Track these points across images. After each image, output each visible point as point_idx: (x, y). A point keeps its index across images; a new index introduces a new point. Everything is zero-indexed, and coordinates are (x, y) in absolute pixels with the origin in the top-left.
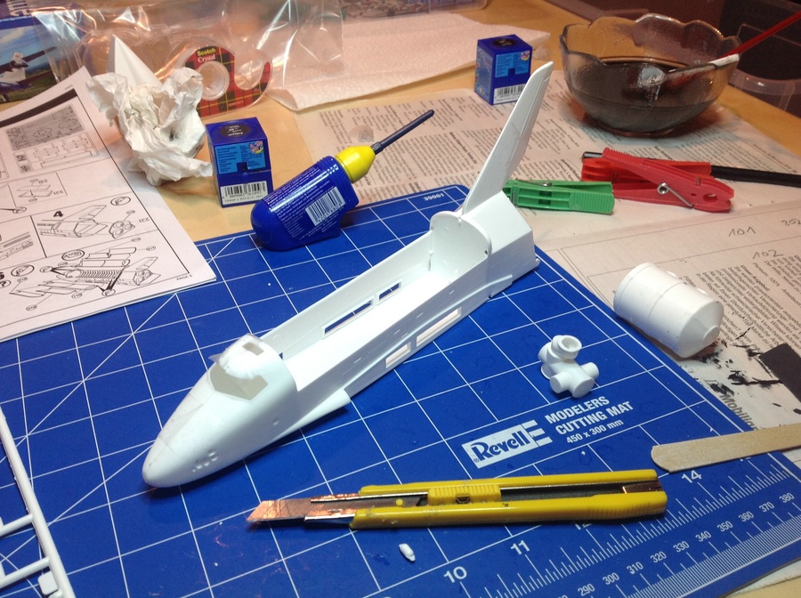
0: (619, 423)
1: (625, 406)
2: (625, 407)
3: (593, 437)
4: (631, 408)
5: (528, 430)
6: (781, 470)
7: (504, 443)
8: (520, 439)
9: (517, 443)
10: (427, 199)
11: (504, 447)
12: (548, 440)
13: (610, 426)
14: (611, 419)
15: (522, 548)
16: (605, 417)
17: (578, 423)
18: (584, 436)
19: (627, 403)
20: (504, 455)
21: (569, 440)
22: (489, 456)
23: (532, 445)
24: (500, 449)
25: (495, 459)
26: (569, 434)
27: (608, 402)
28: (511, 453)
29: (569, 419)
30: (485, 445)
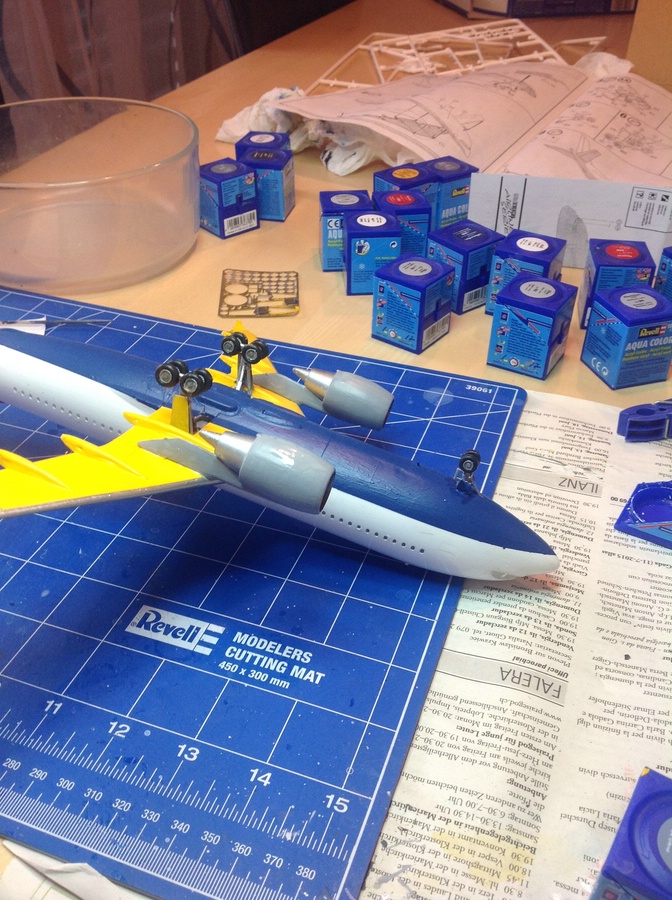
0: (286, 684)
1: (316, 676)
2: (314, 677)
3: (245, 678)
4: (317, 682)
5: (208, 632)
6: (349, 847)
7: (174, 627)
8: (189, 634)
9: (182, 635)
10: (469, 387)
11: (168, 630)
12: (207, 651)
13: (275, 681)
15: (53, 707)
22: (148, 627)
23: (191, 646)
24: (164, 629)
25: (149, 634)
28: (169, 638)
30: (158, 617)
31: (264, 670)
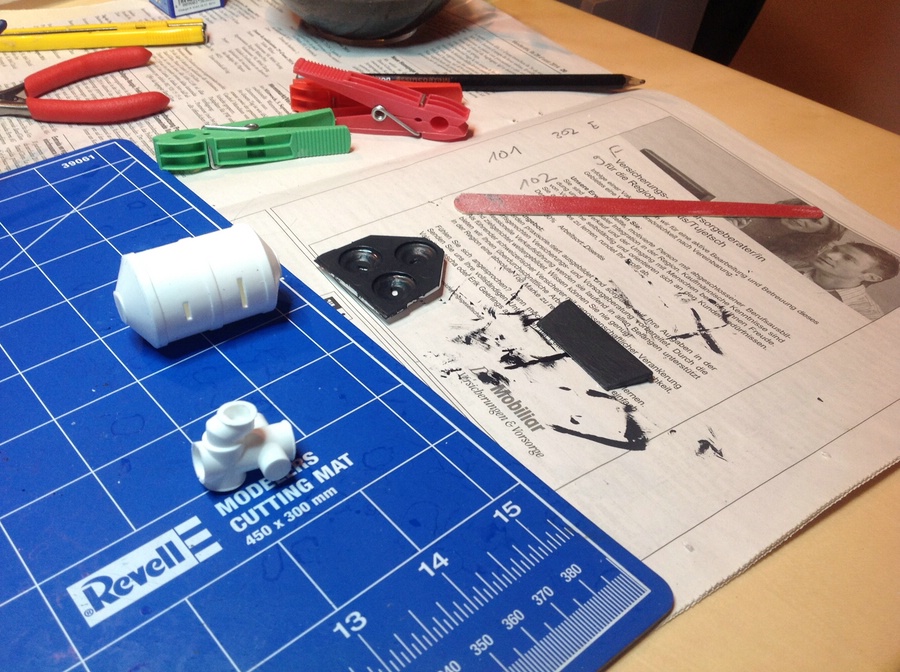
0: (331, 492)
2: (342, 463)
3: (289, 526)
4: (351, 463)
5: (184, 537)
6: (562, 525)
8: (169, 555)
10: (66, 166)
12: (215, 548)
13: (317, 500)
14: (319, 488)
16: (310, 486)
17: (268, 507)
18: (274, 528)
19: (344, 457)
21: (250, 540)
22: (111, 599)
24: (132, 582)
26: (251, 529)
27: (316, 460)
29: (254, 502)
30: (106, 580)
31: (293, 504)
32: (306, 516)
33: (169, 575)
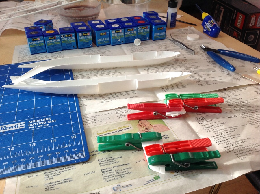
0: (48, 125)
3: (37, 128)
4: (55, 121)
6: (81, 142)
7: (11, 127)
11: (10, 128)
12: (24, 127)
13: (45, 125)
14: (47, 123)
16: (46, 123)
17: (36, 124)
18: (34, 127)
19: (55, 120)
20: (8, 130)
21: (29, 128)
22: (4, 129)
23: (19, 128)
24: (8, 128)
25: (5, 130)
26: (31, 126)
27: (50, 119)
28: (11, 129)
29: (35, 122)
30: (5, 127)
31: (40, 125)
32: (41, 127)
33: (14, 129)
